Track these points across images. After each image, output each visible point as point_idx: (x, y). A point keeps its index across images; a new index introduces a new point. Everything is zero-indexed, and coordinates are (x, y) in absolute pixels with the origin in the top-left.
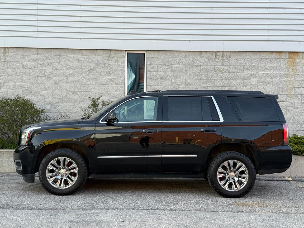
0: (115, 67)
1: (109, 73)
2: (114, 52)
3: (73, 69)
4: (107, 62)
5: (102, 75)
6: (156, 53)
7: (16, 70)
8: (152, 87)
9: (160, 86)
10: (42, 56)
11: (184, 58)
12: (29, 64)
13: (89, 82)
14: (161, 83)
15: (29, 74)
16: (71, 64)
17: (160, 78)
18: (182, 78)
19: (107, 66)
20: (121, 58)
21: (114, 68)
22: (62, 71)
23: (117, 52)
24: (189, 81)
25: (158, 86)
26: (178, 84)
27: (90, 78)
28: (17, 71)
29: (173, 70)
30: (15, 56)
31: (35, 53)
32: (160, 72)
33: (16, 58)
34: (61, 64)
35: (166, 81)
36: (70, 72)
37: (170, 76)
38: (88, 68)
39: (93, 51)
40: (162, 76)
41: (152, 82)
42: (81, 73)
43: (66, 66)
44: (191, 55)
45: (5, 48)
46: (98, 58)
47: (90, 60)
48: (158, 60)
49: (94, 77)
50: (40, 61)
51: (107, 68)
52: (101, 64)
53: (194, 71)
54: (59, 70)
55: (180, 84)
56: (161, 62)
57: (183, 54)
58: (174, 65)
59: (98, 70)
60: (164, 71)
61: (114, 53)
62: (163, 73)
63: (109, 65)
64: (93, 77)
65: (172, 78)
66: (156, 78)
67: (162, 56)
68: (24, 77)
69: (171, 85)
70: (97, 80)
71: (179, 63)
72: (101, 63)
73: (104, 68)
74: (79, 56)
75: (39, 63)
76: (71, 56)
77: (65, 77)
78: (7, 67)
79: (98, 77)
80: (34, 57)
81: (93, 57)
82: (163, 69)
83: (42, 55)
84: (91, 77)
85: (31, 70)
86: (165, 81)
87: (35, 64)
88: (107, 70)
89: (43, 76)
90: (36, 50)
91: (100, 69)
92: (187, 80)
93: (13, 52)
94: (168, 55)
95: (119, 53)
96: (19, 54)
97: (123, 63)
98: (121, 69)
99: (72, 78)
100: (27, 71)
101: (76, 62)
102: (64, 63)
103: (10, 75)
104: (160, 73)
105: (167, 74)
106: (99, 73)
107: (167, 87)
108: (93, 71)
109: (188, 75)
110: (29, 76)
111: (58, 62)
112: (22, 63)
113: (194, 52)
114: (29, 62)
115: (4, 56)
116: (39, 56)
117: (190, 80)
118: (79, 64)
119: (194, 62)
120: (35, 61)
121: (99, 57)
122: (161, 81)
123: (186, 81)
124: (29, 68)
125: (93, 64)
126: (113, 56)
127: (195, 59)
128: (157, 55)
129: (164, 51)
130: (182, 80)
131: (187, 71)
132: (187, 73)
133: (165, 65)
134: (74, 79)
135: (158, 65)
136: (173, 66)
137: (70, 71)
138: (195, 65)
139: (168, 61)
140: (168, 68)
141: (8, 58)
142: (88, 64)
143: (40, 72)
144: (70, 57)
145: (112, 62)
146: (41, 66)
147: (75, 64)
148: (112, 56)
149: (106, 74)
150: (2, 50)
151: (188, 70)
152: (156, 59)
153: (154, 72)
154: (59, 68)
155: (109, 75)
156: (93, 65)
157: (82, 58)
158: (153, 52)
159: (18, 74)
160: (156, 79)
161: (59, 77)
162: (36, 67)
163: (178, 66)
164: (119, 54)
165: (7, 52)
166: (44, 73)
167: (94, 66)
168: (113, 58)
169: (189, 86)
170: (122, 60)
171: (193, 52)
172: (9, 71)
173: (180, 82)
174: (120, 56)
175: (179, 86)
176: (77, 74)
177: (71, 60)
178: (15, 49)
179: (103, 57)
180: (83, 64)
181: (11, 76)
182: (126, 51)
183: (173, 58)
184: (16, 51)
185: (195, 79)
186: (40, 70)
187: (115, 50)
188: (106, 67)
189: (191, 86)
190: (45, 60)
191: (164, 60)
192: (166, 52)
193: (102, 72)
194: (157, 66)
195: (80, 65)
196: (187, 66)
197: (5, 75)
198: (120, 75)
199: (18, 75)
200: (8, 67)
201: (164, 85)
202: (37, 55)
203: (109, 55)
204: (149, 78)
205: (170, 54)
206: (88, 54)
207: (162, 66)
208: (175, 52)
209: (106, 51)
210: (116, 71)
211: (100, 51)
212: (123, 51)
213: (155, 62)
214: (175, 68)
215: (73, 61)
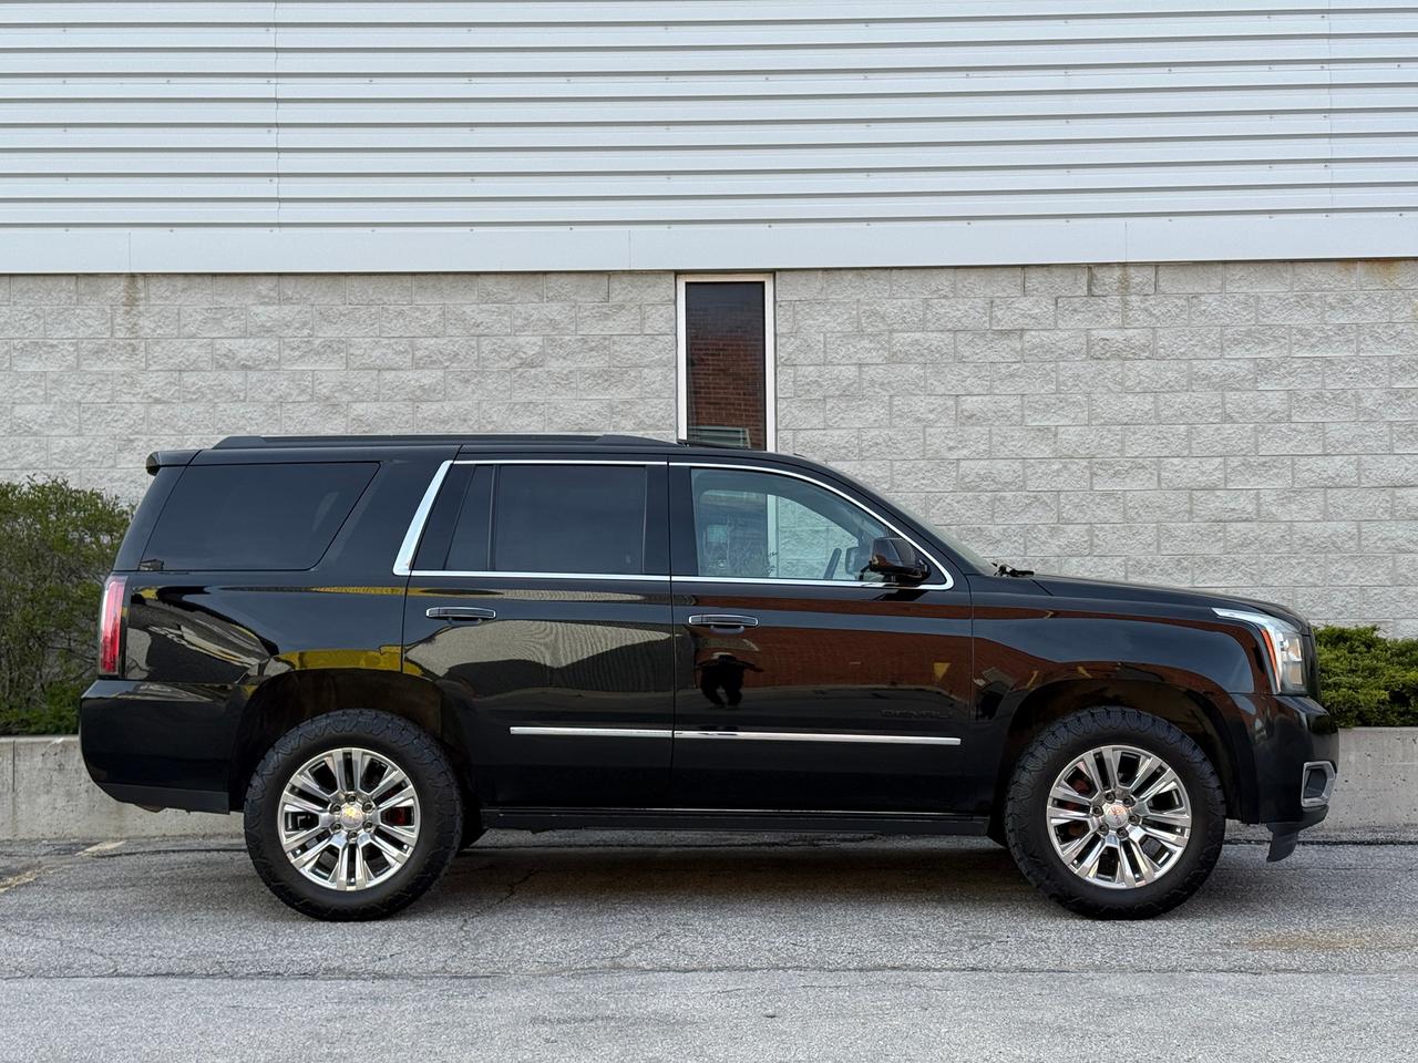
0: (629, 348)
1: (606, 377)
2: (626, 279)
3: (441, 363)
4: (596, 330)
5: (573, 385)
6: (818, 281)
7: (185, 374)
8: (803, 434)
9: (838, 432)
10: (297, 308)
11: (945, 297)
12: (245, 348)
13: (513, 423)
14: (842, 418)
15: (242, 395)
16: (432, 342)
17: (838, 393)
18: (941, 389)
19: (593, 344)
20: (659, 307)
21: (626, 353)
22: (393, 372)
23: (638, 281)
24: (970, 404)
25: (829, 432)
26: (924, 416)
27: (516, 404)
28: (189, 378)
29: (895, 353)
30: (178, 314)
31: (271, 298)
32: (839, 364)
33: (182, 323)
34: (386, 341)
35: (867, 408)
36: (429, 377)
37: (882, 384)
38: (508, 359)
39: (531, 279)
40: (848, 382)
41: (803, 414)
42: (480, 382)
43: (410, 350)
44: (980, 287)
45: (133, 275)
46: (554, 310)
47: (519, 322)
48: (827, 312)
49: (535, 396)
50: (289, 332)
51: (594, 353)
52: (568, 338)
53: (993, 357)
54: (376, 372)
55: (932, 416)
56: (839, 320)
57: (944, 281)
58: (903, 331)
59: (554, 365)
60: (853, 361)
61: (623, 286)
62: (850, 372)
63: (605, 339)
64: (533, 397)
65: (892, 392)
66: (818, 395)
67: (846, 292)
68: (222, 406)
69: (891, 426)
70: (552, 411)
71: (924, 321)
72: (568, 335)
73: (579, 353)
74: (468, 304)
75: (286, 340)
76: (431, 304)
77: (405, 400)
78: (143, 365)
79: (555, 396)
80: (266, 314)
81: (530, 306)
82: (852, 350)
83: (298, 304)
84: (523, 400)
85: (254, 376)
86: (863, 405)
87: (270, 344)
88: (597, 362)
89: (309, 401)
90: (274, 280)
91: (564, 358)
92: (964, 398)
93: (168, 294)
94: (873, 289)
95: (649, 287)
96: (196, 303)
97: (667, 331)
98: (660, 359)
99: (435, 406)
100: (235, 379)
101: (451, 330)
102: (401, 337)
103: (157, 401)
104: (836, 371)
105: (870, 372)
106: (558, 380)
107: (873, 434)
108: (533, 371)
109: (966, 374)
110: (244, 401)
111: (371, 334)
112: (212, 344)
113: (993, 270)
114: (240, 337)
115: (127, 313)
116: (287, 311)
117: (975, 398)
118: (467, 341)
119: (991, 318)
120: (268, 332)
121: (556, 306)
122: (843, 405)
123: (957, 403)
124: (245, 367)
125: (534, 339)
126: (621, 297)
127: (998, 301)
128: (822, 289)
129: (855, 272)
130: (940, 401)
131: (961, 360)
132: (961, 365)
133: (860, 333)
134: (448, 407)
135: (828, 335)
136: (895, 335)
137: (426, 372)
138: (999, 328)
139: (875, 313)
140: (872, 345)
141: (146, 324)
142: (508, 340)
143: (293, 381)
144: (425, 312)
145: (616, 326)
146: (297, 353)
147: (448, 339)
148: (616, 299)
149: (589, 381)
150: (121, 288)
151: (966, 351)
152: (818, 308)
153: (811, 368)
154: (379, 362)
155: (607, 384)
156: (530, 343)
157: (482, 311)
158: (804, 274)
159: (194, 393)
160: (819, 400)
161: (376, 400)
162: (276, 357)
163: (918, 335)
164: (650, 290)
165: (142, 295)
166: (310, 385)
167: (537, 349)
168: (622, 307)
169: (972, 425)
170: (661, 316)
171: (987, 270)
172: (154, 381)
173: (931, 407)
174: (654, 299)
175: (927, 429)
176: (458, 387)
177: (430, 321)
178: (180, 283)
179: (573, 307)
180: (485, 342)
181: (164, 402)
182: (677, 273)
183: (898, 302)
184: (184, 290)
185: (997, 391)
186: (294, 372)
187: (631, 272)
188: (592, 349)
189: (982, 426)
190: (312, 329)
191: (855, 312)
192: (862, 276)
193: (571, 372)
194: (821, 338)
195: (474, 343)
196: (960, 335)
197: (134, 400)
198: (657, 386)
199: (194, 397)
200: (148, 365)
201: (857, 426)
202: (279, 304)
203: (603, 293)
204: (787, 395)
205: (881, 282)
206: (509, 297)
207: (844, 336)
208: (904, 272)
209: (590, 280)
210: (636, 366)
211: (564, 279)
212: (663, 276)
213: (814, 320)
214: (906, 348)
215: (440, 328)
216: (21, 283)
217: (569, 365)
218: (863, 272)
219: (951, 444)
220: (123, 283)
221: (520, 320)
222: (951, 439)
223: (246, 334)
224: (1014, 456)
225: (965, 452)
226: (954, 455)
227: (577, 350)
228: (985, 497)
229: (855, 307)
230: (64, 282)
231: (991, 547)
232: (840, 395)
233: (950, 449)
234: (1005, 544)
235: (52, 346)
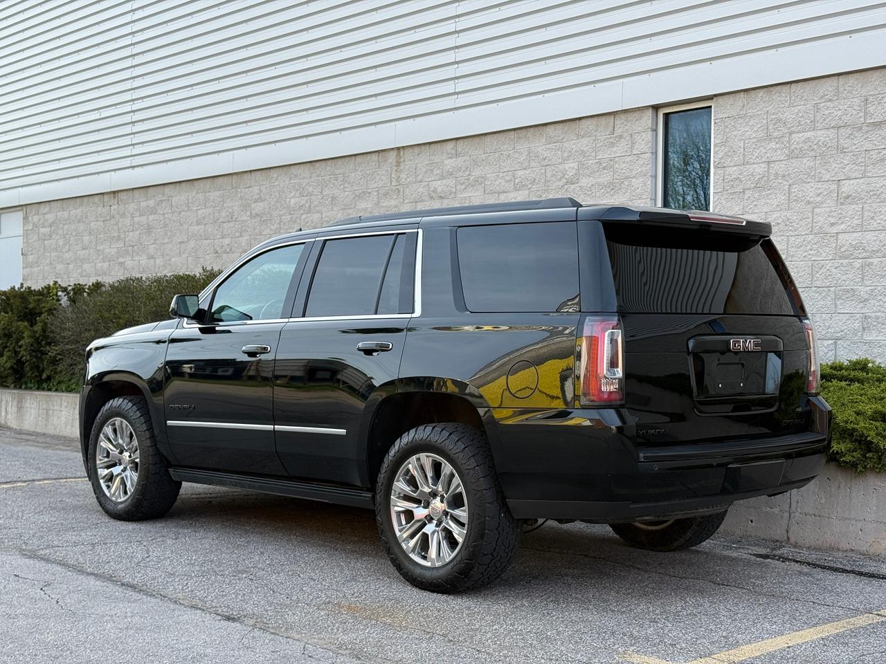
0: (624, 165)
1: (612, 187)
2: (623, 116)
3: (527, 186)
4: (605, 155)
5: (594, 194)
6: (741, 100)
7: (418, 204)
10: (464, 158)
11: (830, 100)
12: (440, 186)
14: (755, 205)
16: (523, 173)
17: (753, 185)
18: (827, 177)
19: (605, 165)
20: (642, 134)
21: (622, 169)
22: (505, 194)
23: (631, 116)
24: (847, 187)
26: (812, 199)
28: (420, 206)
29: (793, 151)
30: (416, 169)
31: (452, 154)
32: (754, 163)
33: (418, 173)
34: (501, 175)
35: (773, 196)
36: (521, 196)
37: (784, 176)
38: (560, 180)
39: (572, 124)
40: (758, 177)
41: (729, 204)
43: (513, 179)
44: (856, 90)
45: (398, 149)
46: (584, 144)
47: (566, 155)
48: (747, 124)
50: (460, 174)
51: (605, 171)
52: (591, 162)
53: (868, 146)
54: (497, 194)
55: (819, 199)
56: (755, 129)
57: (828, 87)
58: (799, 132)
59: (584, 182)
60: (764, 160)
61: (623, 121)
62: (760, 169)
63: (611, 160)
65: (791, 182)
66: (739, 189)
67: (759, 106)
69: (789, 209)
71: (813, 122)
72: (591, 160)
73: (597, 172)
74: (539, 146)
75: (459, 179)
76: (523, 146)
78: (402, 200)
80: (450, 163)
81: (575, 143)
82: (764, 151)
83: (464, 156)
86: (770, 194)
87: (451, 182)
88: (605, 178)
90: (454, 143)
91: (589, 176)
92: (844, 182)
93: (412, 157)
94: (778, 100)
95: (637, 120)
96: (422, 161)
97: (647, 150)
98: (641, 171)
100: (436, 205)
101: (533, 164)
102: (509, 171)
104: (750, 168)
105: (775, 167)
106: (586, 191)
107: (775, 216)
108: (572, 187)
109: (846, 162)
111: (495, 170)
112: (428, 185)
113: (868, 73)
114: (439, 180)
115: (396, 170)
116: (459, 161)
117: (852, 182)
118: (540, 170)
119: (866, 113)
120: (451, 175)
121: (585, 141)
122: (756, 195)
123: (838, 186)
124: (441, 197)
125: (572, 165)
126: (621, 130)
127: (871, 99)
128: (744, 106)
129: (766, 89)
130: (825, 186)
131: (843, 151)
132: (842, 155)
133: (769, 137)
135: (747, 142)
136: (794, 136)
137: (520, 192)
138: (872, 121)
139: (779, 120)
140: (778, 146)
141: (403, 176)
142: (560, 167)
144: (520, 154)
145: (621, 148)
146: (463, 187)
147: (531, 170)
148: (618, 132)
149: (603, 191)
150: (394, 157)
151: (844, 143)
152: (741, 121)
153: (735, 168)
154: (498, 188)
156: (571, 168)
157: (547, 149)
158: (731, 97)
160: (740, 192)
162: (454, 190)
163: (809, 134)
164: (637, 123)
165: (402, 160)
167: (575, 171)
168: (621, 137)
169: (850, 204)
170: (643, 140)
171: (863, 74)
172: (406, 209)
173: (819, 192)
174: (640, 128)
175: (816, 210)
177: (522, 159)
178: (416, 150)
179: (595, 140)
180: (548, 170)
182: (656, 108)
183: (792, 108)
184: (418, 154)
185: (869, 174)
187: (626, 111)
188: (604, 169)
189: (857, 204)
190: (470, 171)
191: (765, 122)
192: (770, 92)
193: (592, 185)
194: (742, 145)
195: (543, 171)
196: (842, 130)
198: (638, 191)
200: (404, 200)
201: (765, 210)
202: (456, 157)
203: (611, 128)
204: (718, 191)
205: (784, 95)
206: (561, 137)
207: (758, 141)
208: (800, 84)
209: (603, 120)
210: (628, 177)
211: (589, 122)
212: (646, 111)
213: (739, 131)
214: (800, 145)
215: (526, 164)
216: (359, 159)
217: (591, 181)
218: (772, 89)
219: (832, 220)
220: (394, 153)
221: (566, 153)
222: (832, 216)
223: (442, 178)
224: (880, 228)
225: (843, 227)
226: (834, 230)
227: (596, 170)
228: (857, 264)
229: (765, 117)
230: (373, 155)
231: (861, 305)
232: (755, 187)
233: (832, 224)
234: (872, 302)
235: (370, 193)
